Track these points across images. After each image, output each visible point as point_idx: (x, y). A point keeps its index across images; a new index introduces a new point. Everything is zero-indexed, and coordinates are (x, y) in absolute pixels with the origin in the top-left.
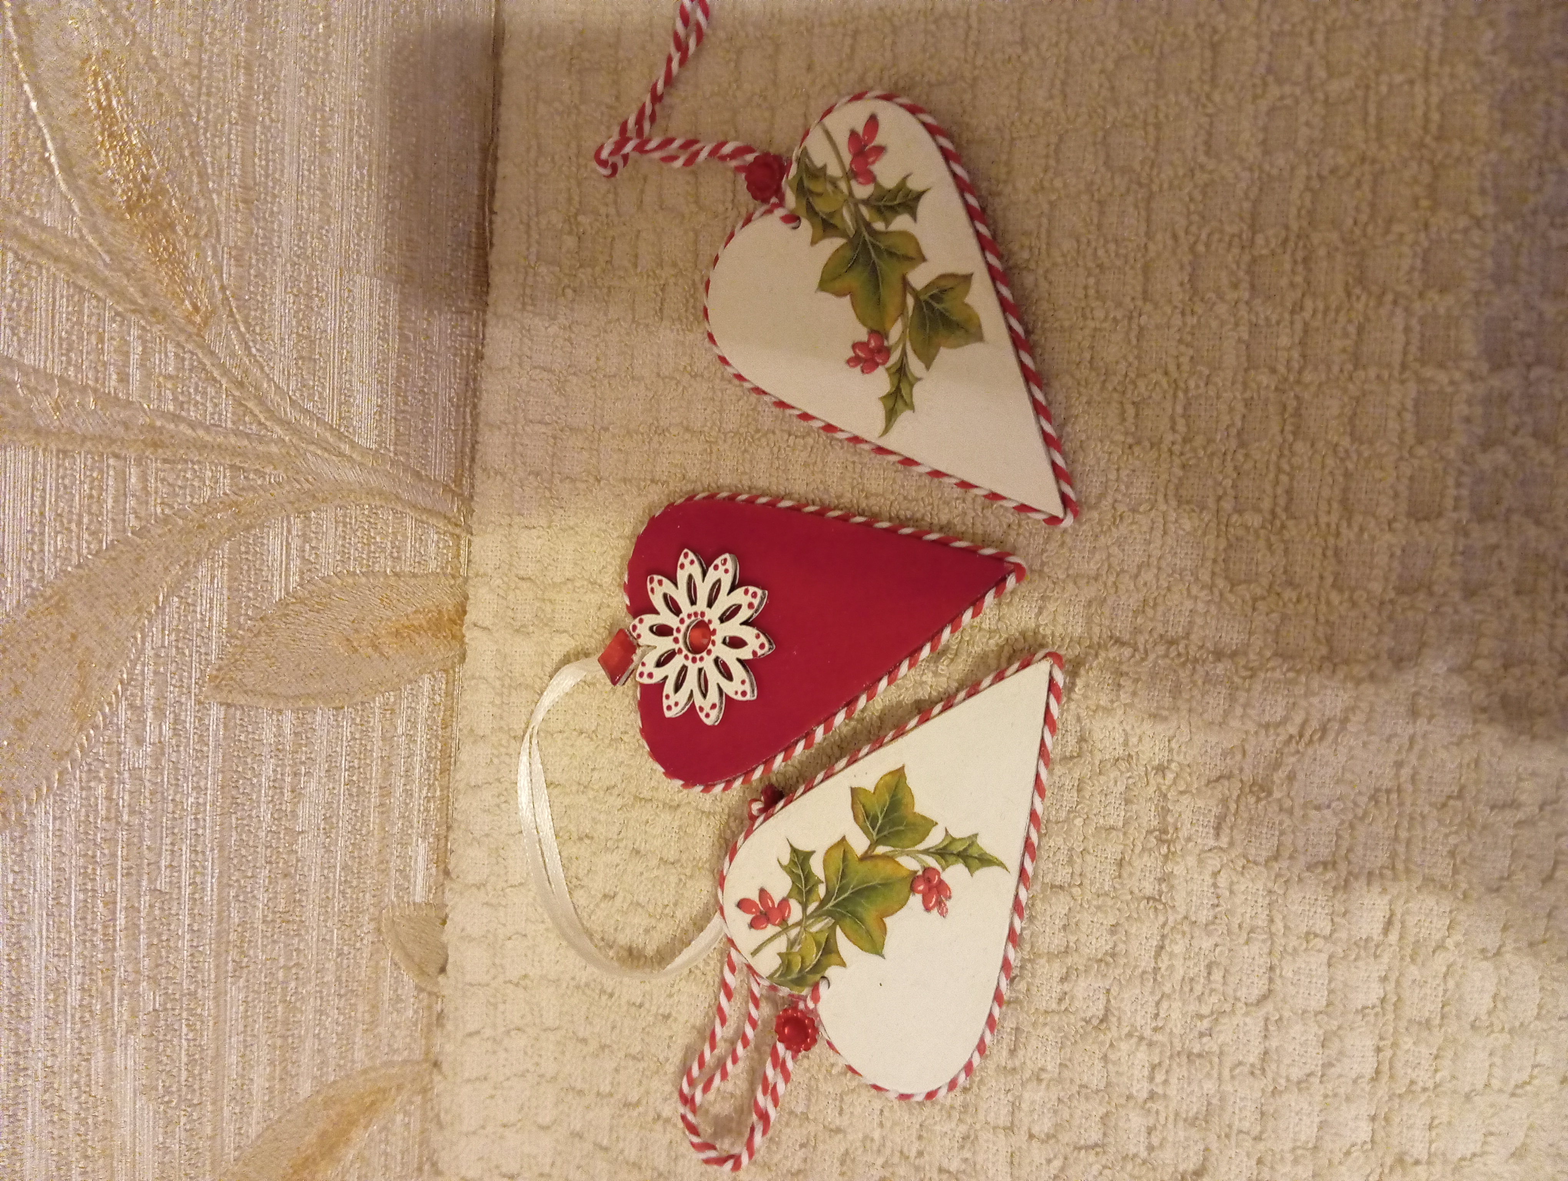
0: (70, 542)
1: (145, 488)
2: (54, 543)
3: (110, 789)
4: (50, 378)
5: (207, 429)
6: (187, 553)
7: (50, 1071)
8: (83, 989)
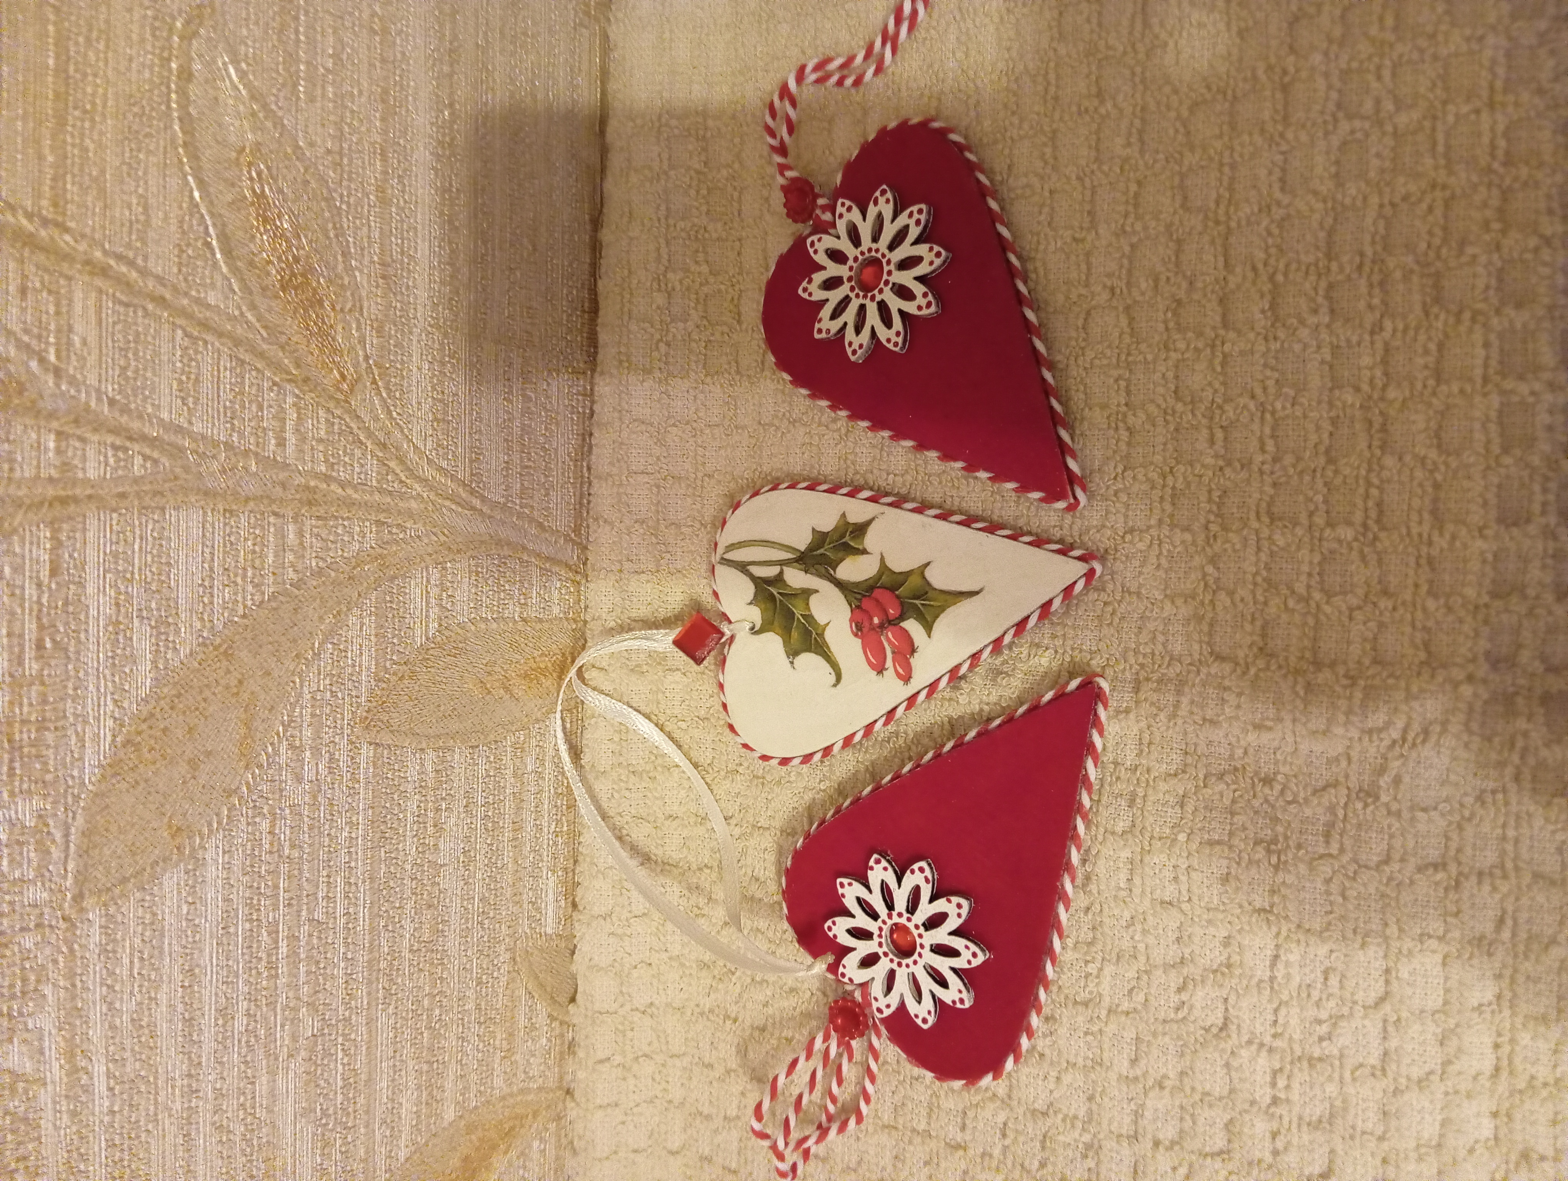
0: (236, 594)
1: (301, 544)
2: (222, 595)
3: (273, 825)
4: (216, 444)
5: (355, 488)
6: (339, 603)
7: (219, 1094)
8: (248, 1015)
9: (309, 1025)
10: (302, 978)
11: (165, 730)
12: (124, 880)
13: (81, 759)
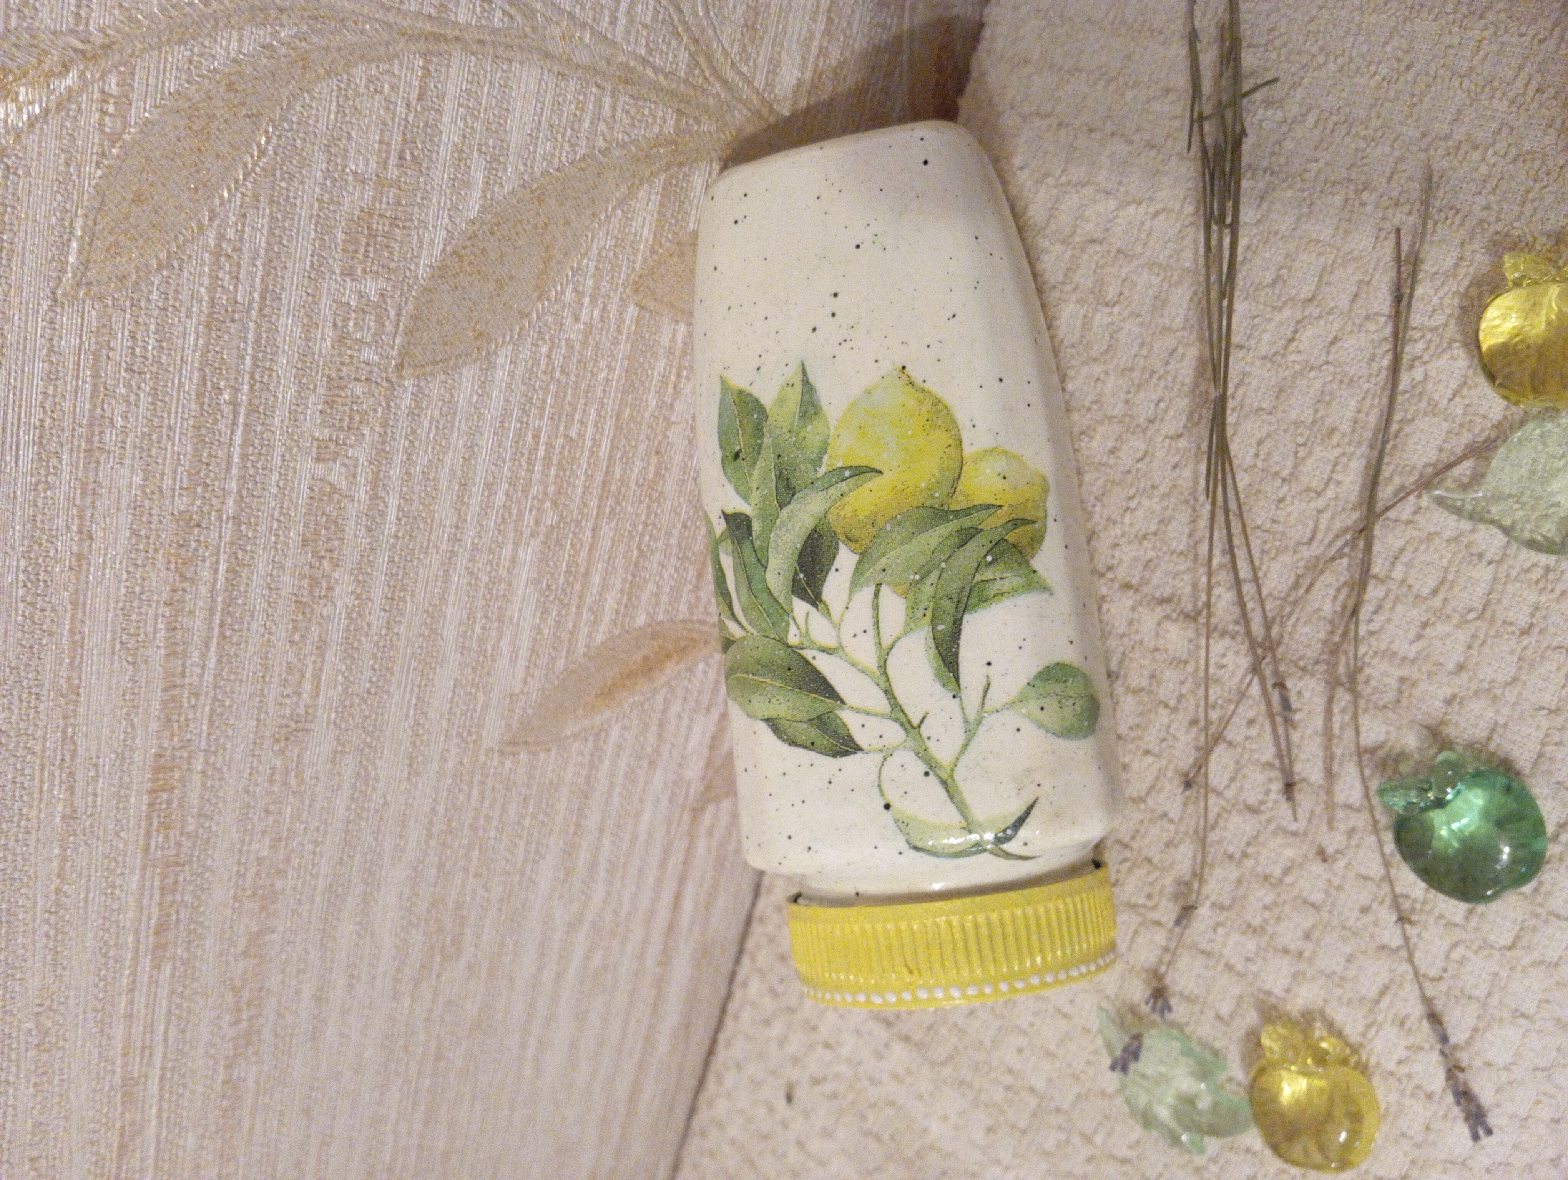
9: (550, 517)
10: (551, 479)
11: (483, 250)
12: (434, 363)
13: (418, 257)
